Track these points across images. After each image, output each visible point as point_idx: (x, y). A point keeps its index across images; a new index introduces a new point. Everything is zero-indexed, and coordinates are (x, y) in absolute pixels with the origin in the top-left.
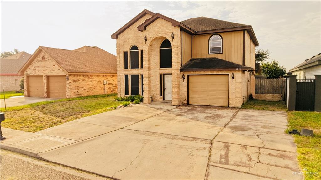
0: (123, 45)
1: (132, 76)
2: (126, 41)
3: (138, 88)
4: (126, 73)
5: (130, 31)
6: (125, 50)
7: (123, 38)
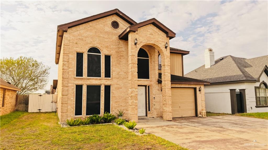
0: (76, 43)
1: (89, 87)
2: (82, 40)
3: (99, 104)
4: (79, 83)
5: (90, 28)
6: (80, 51)
7: (76, 33)
